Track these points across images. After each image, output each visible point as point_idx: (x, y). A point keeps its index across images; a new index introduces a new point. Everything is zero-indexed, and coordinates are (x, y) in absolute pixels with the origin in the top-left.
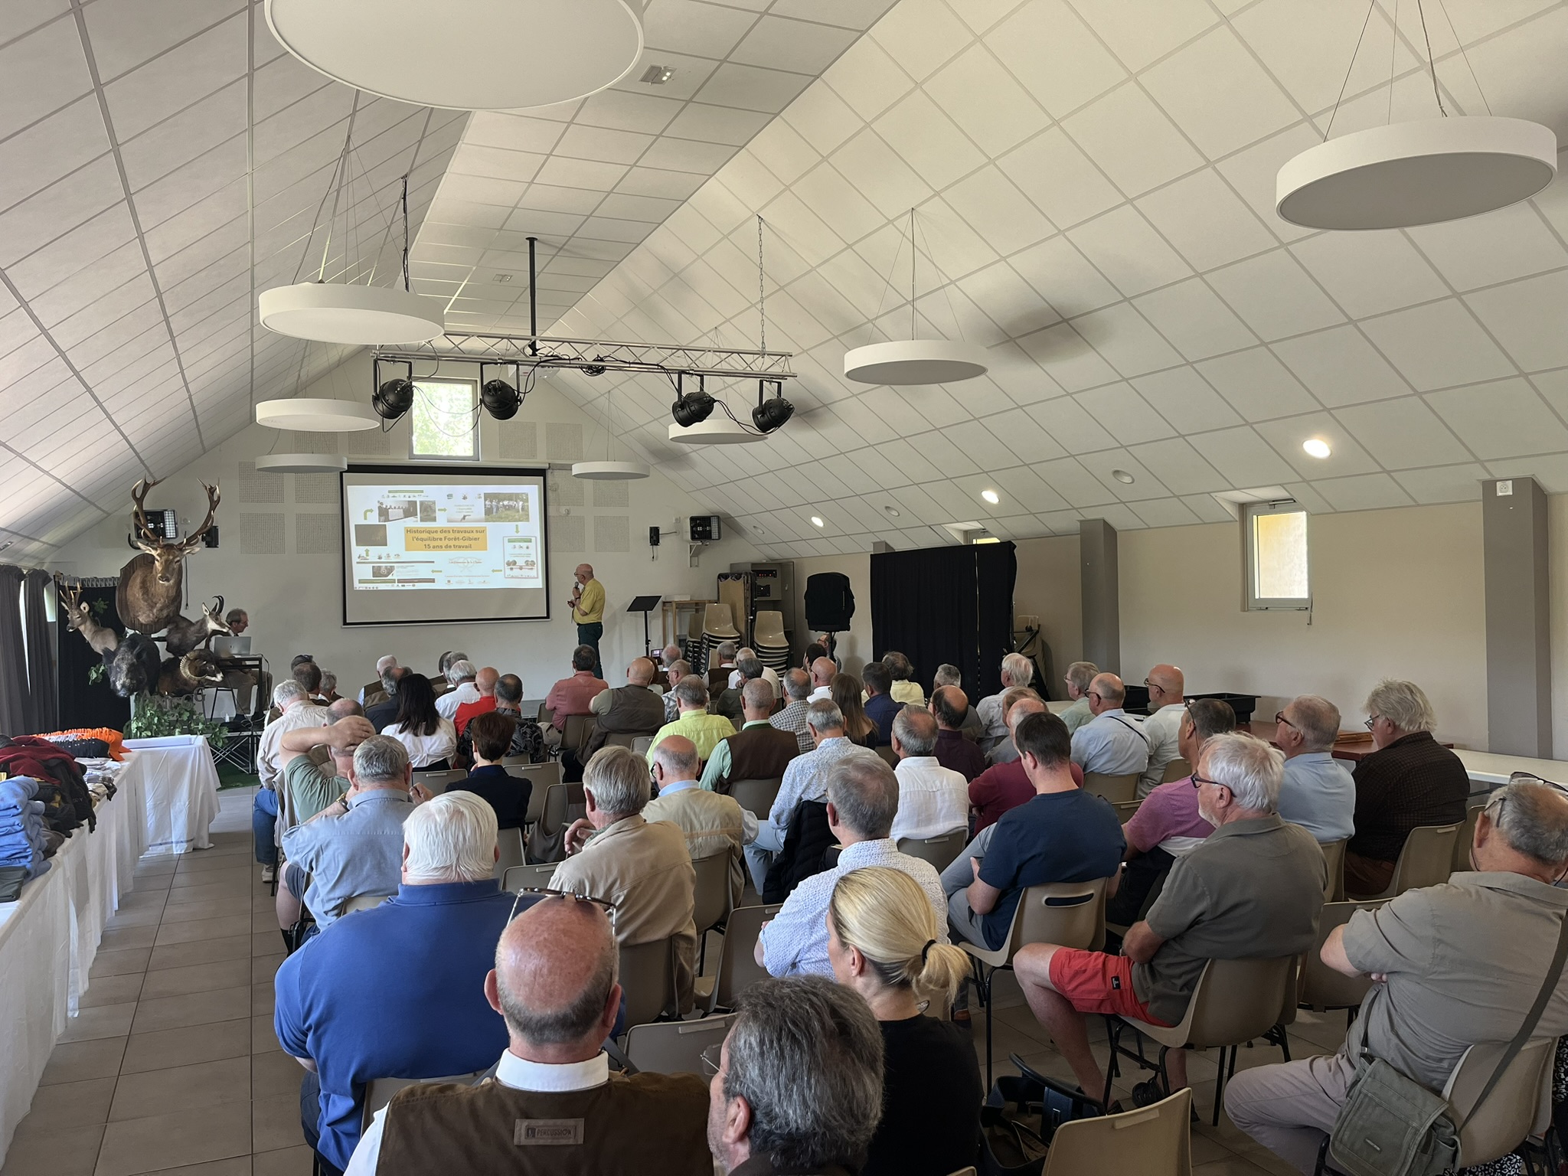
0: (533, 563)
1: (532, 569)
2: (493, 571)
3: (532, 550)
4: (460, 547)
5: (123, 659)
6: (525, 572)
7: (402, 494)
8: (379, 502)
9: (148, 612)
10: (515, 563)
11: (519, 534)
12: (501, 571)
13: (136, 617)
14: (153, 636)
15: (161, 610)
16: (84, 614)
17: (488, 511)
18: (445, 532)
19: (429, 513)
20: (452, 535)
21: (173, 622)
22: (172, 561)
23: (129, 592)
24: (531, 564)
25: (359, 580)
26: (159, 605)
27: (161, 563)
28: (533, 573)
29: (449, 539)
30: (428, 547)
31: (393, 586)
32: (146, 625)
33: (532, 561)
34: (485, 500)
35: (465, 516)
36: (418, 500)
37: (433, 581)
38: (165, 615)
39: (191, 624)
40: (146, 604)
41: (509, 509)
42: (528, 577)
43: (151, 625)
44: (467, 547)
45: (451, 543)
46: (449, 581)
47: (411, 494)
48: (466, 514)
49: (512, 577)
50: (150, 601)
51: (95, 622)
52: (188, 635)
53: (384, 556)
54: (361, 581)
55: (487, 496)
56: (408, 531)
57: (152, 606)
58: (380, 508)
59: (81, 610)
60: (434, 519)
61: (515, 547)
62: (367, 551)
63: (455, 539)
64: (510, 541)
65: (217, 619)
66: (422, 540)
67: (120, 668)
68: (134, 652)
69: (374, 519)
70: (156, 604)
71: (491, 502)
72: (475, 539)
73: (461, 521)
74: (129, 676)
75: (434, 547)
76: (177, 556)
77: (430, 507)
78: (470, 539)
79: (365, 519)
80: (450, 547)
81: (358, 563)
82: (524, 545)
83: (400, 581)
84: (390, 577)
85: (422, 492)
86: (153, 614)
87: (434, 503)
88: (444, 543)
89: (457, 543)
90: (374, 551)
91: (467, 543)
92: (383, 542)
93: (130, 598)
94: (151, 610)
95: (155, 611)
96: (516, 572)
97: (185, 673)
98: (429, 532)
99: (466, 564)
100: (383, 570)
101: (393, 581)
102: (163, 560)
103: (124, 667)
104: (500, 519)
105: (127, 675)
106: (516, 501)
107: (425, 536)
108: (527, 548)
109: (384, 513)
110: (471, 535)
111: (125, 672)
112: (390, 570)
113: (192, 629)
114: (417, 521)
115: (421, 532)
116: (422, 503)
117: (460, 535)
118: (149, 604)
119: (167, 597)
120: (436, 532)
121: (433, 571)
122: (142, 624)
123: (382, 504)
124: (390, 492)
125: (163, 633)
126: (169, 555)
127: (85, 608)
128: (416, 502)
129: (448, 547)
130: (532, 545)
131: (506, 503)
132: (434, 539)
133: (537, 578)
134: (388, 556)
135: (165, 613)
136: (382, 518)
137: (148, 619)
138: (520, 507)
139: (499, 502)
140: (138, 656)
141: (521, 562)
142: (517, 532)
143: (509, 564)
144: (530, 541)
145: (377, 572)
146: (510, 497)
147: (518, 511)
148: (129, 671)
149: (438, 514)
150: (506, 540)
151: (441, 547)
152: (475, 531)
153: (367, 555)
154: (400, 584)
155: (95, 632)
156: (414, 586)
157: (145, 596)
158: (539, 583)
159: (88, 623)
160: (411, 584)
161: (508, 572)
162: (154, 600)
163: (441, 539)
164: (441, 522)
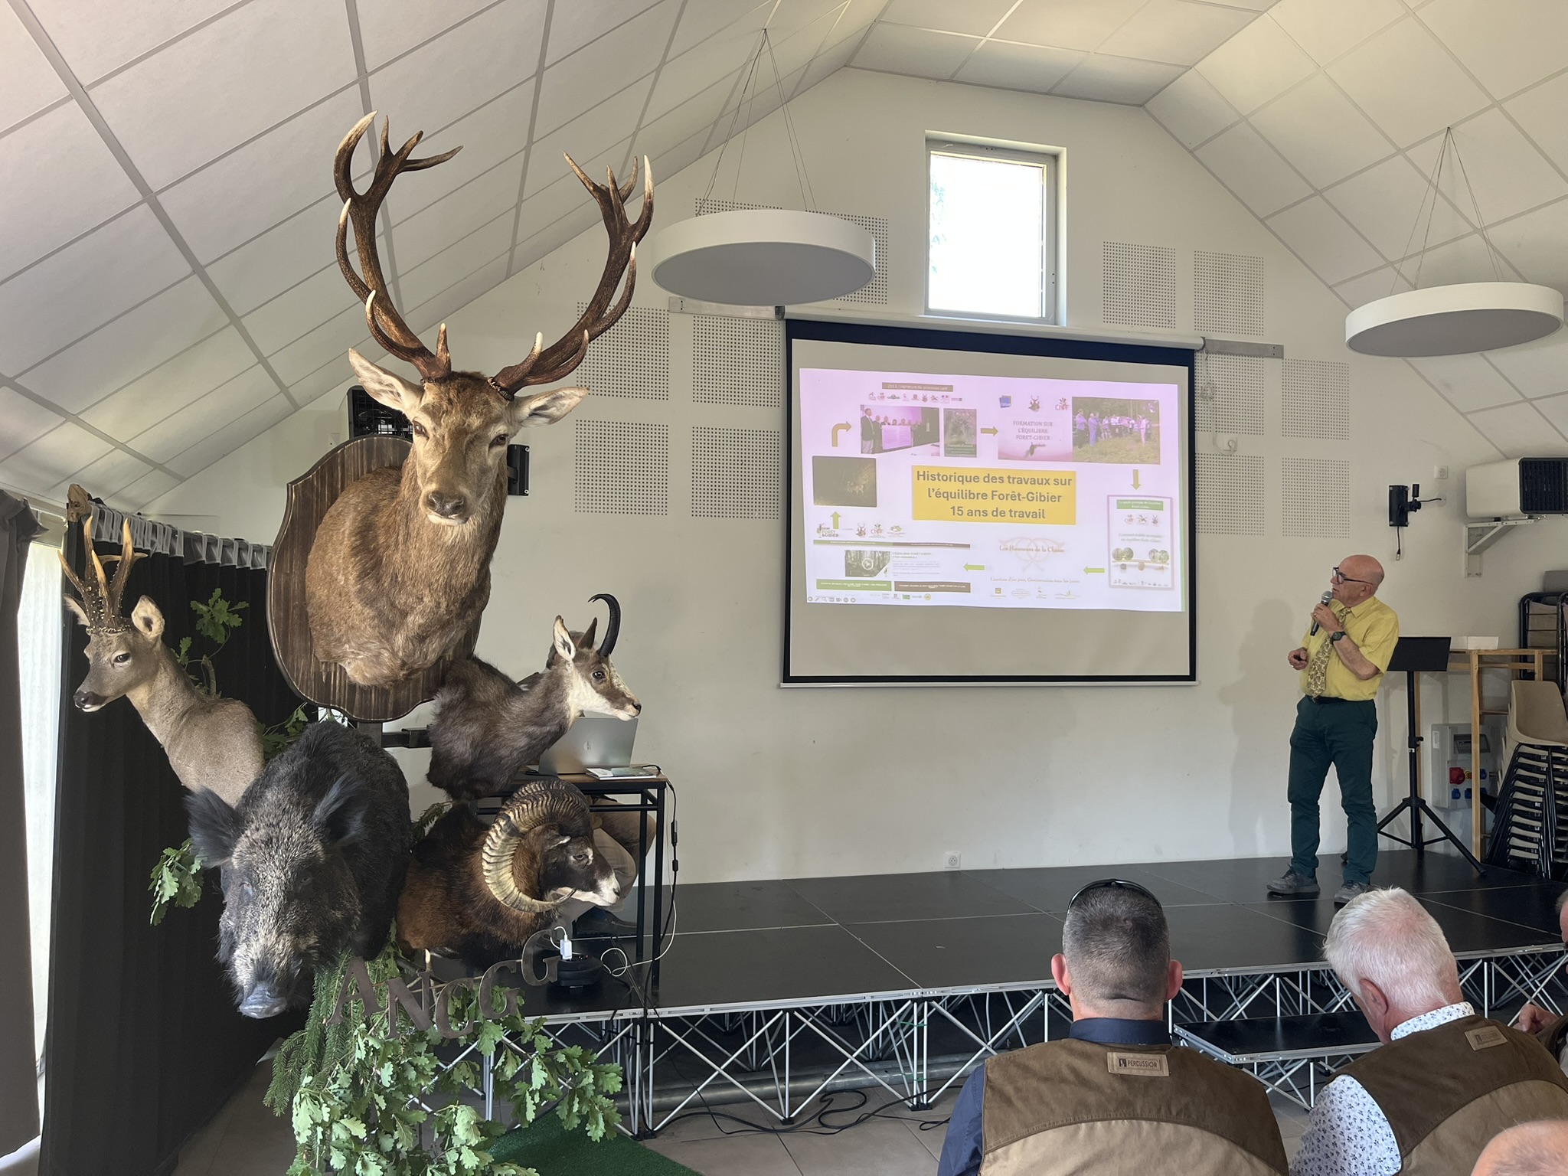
0: (1164, 557)
1: (1162, 568)
2: (1087, 570)
3: (1164, 529)
4: (1022, 514)
5: (268, 842)
6: (1150, 576)
7: (910, 393)
8: (862, 407)
9: (374, 646)
10: (1130, 554)
11: (1139, 491)
12: (1102, 570)
13: (333, 662)
14: (388, 727)
15: (421, 638)
16: (149, 647)
17: (1081, 438)
18: (994, 479)
19: (964, 437)
20: (1006, 488)
21: (457, 682)
22: (477, 438)
23: (315, 570)
24: (1159, 557)
25: (819, 581)
26: (415, 620)
27: (438, 443)
28: (1164, 578)
29: (1002, 497)
30: (958, 512)
31: (885, 597)
32: (365, 691)
33: (1163, 552)
34: (1075, 413)
35: (1033, 447)
36: (941, 406)
37: (965, 588)
38: (432, 657)
39: (512, 689)
40: (368, 612)
41: (1120, 435)
42: (1155, 588)
43: (382, 692)
44: (1035, 515)
45: (1006, 505)
46: (998, 590)
47: (929, 394)
48: (1035, 442)
49: (1125, 586)
50: (382, 603)
51: (191, 675)
52: (503, 729)
53: (869, 528)
54: (822, 584)
55: (1081, 405)
56: (921, 475)
57: (389, 624)
58: (864, 421)
59: (135, 629)
60: (972, 452)
61: (1131, 520)
62: (836, 516)
63: (1013, 497)
64: (1121, 505)
65: (600, 676)
66: (947, 496)
67: (255, 884)
68: (318, 812)
69: (851, 446)
70: (404, 614)
71: (1087, 417)
72: (1053, 499)
73: (1025, 458)
74: (292, 917)
75: (971, 513)
76: (497, 420)
77: (965, 423)
78: (1041, 498)
79: (835, 443)
80: (1002, 514)
81: (816, 542)
82: (1150, 514)
83: (900, 586)
84: (880, 576)
85: (950, 388)
86: (394, 654)
87: (973, 414)
88: (990, 505)
89: (1017, 506)
90: (853, 516)
91: (1035, 506)
92: (869, 499)
93: (319, 592)
94: (386, 638)
95: (399, 640)
96: (1132, 575)
97: (499, 883)
98: (962, 479)
99: (1033, 553)
100: (867, 562)
101: (885, 586)
102: (443, 431)
103: (273, 878)
104: (1103, 456)
105: (280, 915)
106: (1134, 418)
107: (953, 487)
108: (1155, 522)
109: (872, 431)
110: (1043, 489)
111: (275, 904)
112: (881, 562)
113: (517, 706)
114: (938, 454)
115: (946, 478)
116: (949, 413)
117: (1024, 489)
118: (380, 614)
119: (448, 585)
120: (976, 479)
121: (967, 567)
122: (353, 687)
123: (868, 411)
124: (885, 386)
125: (422, 715)
126: (467, 413)
127: (148, 623)
128: (937, 410)
129: (998, 513)
130: (1163, 515)
131: (1115, 420)
132: (971, 496)
133: (1172, 588)
134: (878, 529)
135: (433, 648)
136: (870, 444)
137: (376, 671)
138: (1143, 432)
139: (1102, 417)
140: (333, 828)
141: (1141, 552)
142: (1136, 485)
143: (1118, 556)
144: (1159, 507)
145: (854, 567)
146: (1123, 407)
147: (1139, 441)
148: (292, 894)
149: (983, 441)
150: (1114, 501)
151: (985, 513)
152: (1052, 482)
153: (836, 526)
154: (900, 594)
155: (189, 714)
156: (928, 597)
157: (370, 585)
158: (1178, 603)
159: (164, 680)
160: (923, 594)
161: (1117, 574)
162: (401, 600)
163: (984, 496)
164: (986, 460)
